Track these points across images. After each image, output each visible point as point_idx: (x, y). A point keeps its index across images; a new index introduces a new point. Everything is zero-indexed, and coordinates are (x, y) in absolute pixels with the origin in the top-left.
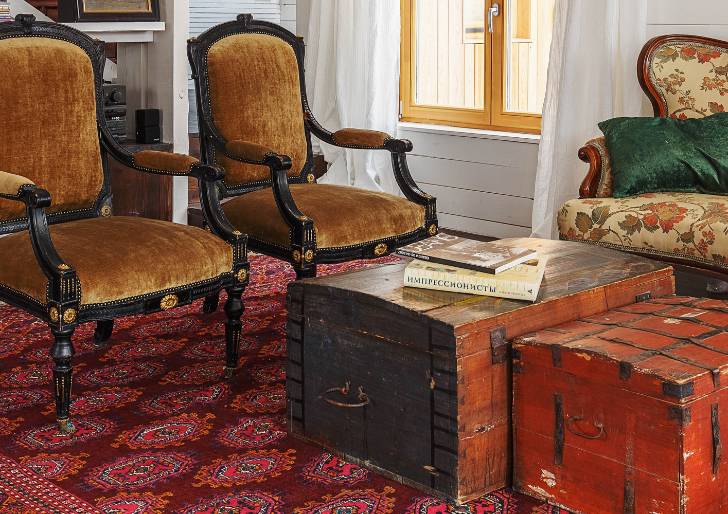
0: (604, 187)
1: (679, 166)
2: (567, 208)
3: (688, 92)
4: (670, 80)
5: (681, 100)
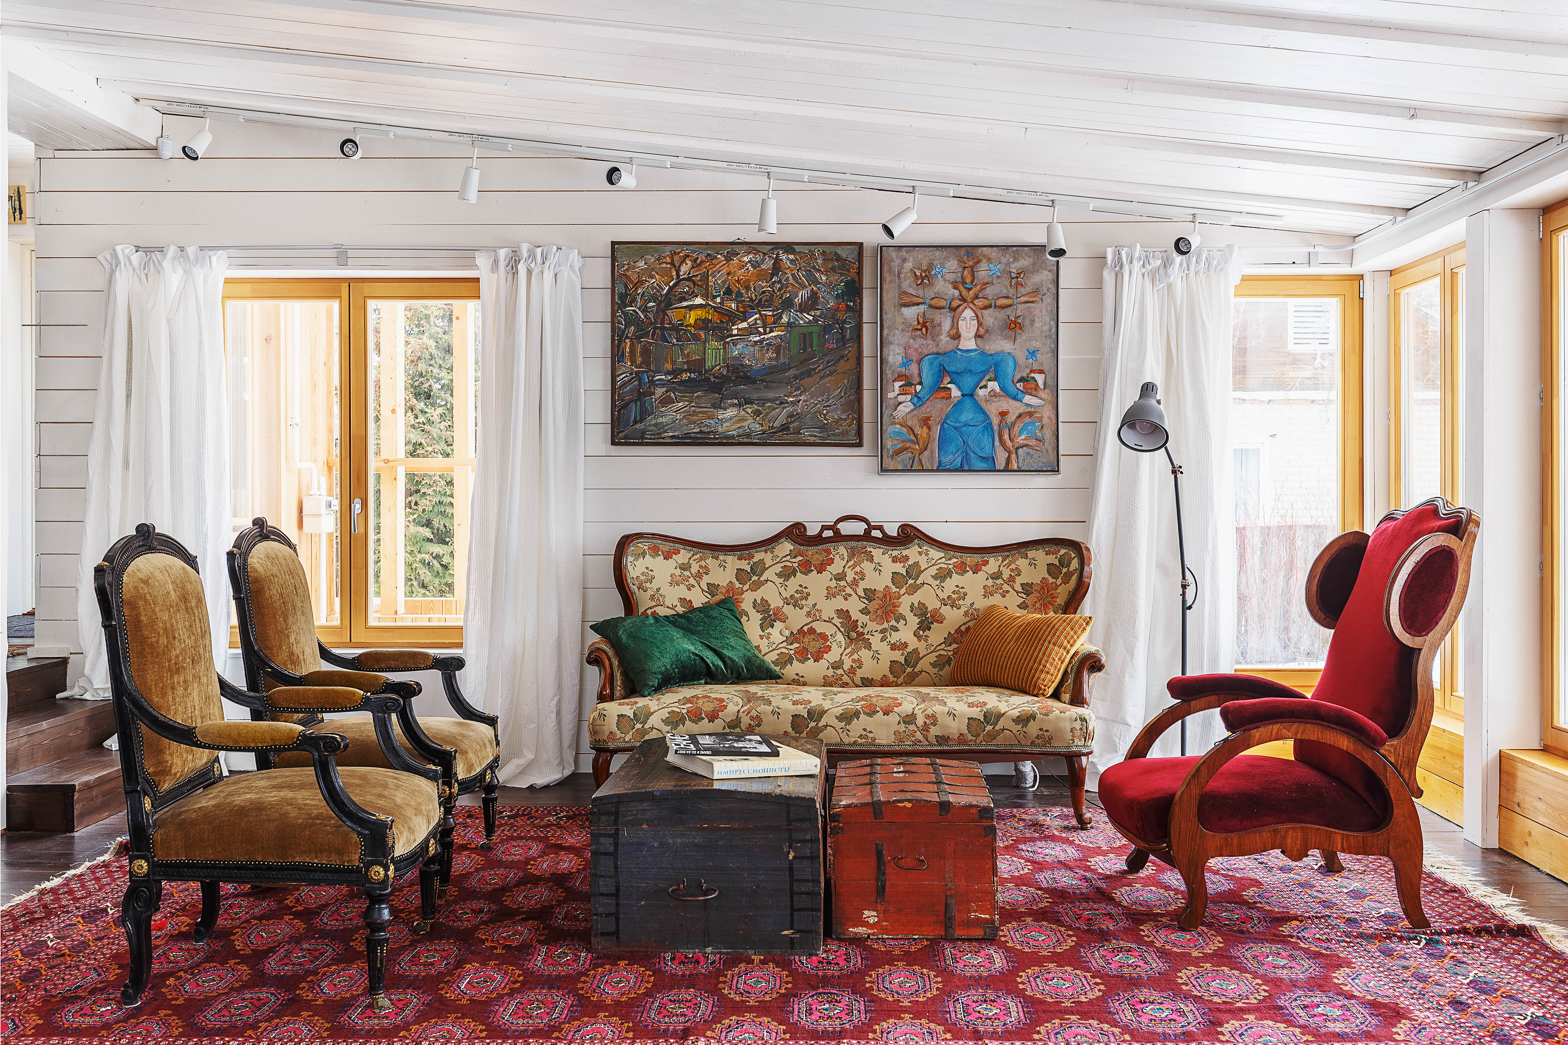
0: (619, 688)
1: (694, 660)
2: (604, 712)
3: (658, 590)
4: (642, 578)
5: (652, 597)
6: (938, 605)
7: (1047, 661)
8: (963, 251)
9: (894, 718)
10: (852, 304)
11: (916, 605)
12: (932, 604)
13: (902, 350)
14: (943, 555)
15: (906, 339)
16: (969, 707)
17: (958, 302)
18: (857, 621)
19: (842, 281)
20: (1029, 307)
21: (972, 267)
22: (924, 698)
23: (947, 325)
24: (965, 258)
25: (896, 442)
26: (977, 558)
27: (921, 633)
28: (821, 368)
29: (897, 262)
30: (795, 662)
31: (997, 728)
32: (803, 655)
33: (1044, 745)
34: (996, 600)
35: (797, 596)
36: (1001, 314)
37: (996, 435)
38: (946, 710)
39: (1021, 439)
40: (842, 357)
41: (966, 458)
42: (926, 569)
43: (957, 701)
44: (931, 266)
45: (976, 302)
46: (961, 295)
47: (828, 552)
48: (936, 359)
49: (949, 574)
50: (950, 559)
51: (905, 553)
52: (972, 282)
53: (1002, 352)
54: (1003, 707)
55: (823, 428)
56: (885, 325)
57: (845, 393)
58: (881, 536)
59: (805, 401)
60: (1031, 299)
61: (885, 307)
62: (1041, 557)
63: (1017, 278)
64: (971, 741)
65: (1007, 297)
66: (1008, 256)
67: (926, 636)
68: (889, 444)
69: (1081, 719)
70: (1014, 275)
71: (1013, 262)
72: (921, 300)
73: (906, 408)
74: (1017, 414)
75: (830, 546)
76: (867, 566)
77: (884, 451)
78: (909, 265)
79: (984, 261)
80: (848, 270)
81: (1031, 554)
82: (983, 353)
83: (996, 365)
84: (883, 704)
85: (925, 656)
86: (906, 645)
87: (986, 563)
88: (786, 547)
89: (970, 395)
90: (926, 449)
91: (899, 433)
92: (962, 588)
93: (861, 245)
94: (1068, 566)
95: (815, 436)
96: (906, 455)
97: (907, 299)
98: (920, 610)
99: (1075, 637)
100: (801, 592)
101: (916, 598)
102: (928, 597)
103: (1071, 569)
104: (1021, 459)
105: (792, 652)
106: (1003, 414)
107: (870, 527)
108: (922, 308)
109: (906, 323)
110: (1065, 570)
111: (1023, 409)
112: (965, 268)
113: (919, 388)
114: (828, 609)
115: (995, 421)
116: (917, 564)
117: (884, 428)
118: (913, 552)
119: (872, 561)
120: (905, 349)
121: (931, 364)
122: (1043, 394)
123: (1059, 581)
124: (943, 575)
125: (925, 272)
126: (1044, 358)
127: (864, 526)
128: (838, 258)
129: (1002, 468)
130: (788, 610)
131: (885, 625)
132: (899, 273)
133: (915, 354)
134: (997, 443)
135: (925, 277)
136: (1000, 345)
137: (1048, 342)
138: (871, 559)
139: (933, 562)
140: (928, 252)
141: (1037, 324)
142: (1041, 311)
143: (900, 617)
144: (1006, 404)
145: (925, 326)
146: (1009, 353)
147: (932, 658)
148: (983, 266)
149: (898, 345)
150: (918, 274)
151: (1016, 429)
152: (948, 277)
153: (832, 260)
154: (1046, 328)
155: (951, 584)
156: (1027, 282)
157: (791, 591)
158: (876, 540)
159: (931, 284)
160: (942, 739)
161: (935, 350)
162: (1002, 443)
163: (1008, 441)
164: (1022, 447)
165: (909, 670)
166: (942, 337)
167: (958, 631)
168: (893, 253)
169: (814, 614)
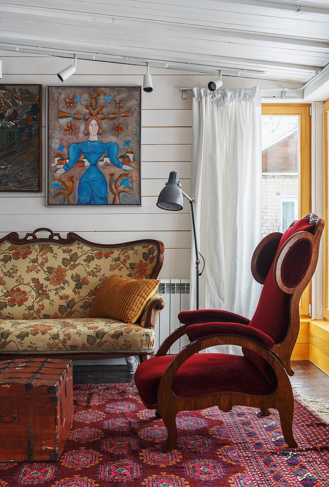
6: (86, 275)
7: (133, 304)
8: (91, 90)
9: (47, 336)
10: (35, 117)
11: (74, 275)
12: (83, 275)
13: (59, 141)
14: (90, 249)
15: (61, 135)
16: (88, 329)
17: (89, 116)
18: (43, 284)
19: (30, 105)
20: (126, 119)
21: (96, 98)
22: (66, 325)
23: (82, 128)
24: (92, 93)
25: (56, 190)
26: (108, 250)
27: (77, 290)
28: (19, 150)
29: (57, 95)
30: (8, 307)
31: (102, 341)
32: (12, 303)
33: (127, 349)
34: (116, 272)
35: (11, 271)
36: (111, 123)
37: (108, 186)
38: (76, 331)
39: (121, 188)
40: (30, 145)
41: (92, 198)
42: (80, 256)
43: (83, 326)
44: (74, 97)
45: (98, 116)
46: (90, 112)
47: (29, 248)
48: (77, 146)
49: (93, 259)
50: (94, 251)
51: (70, 248)
52: (96, 105)
53: (111, 142)
54: (106, 329)
55: (20, 182)
56: (50, 128)
57: (32, 164)
58: (58, 239)
59: (10, 168)
60: (127, 115)
61: (50, 119)
62: (140, 249)
63: (119, 103)
64: (89, 348)
65: (114, 114)
66: (114, 92)
67: (79, 292)
68: (52, 191)
69: (146, 335)
70: (117, 102)
71: (117, 95)
72: (69, 115)
73: (61, 171)
74: (119, 175)
75: (31, 245)
76: (49, 255)
77: (50, 194)
78: (63, 96)
79: (102, 95)
80: (34, 99)
81: (136, 248)
82: (101, 143)
83: (108, 149)
84: (42, 329)
85: (78, 302)
86: (68, 297)
87: (112, 253)
88: (8, 245)
89: (94, 165)
90: (71, 193)
91: (57, 185)
92: (99, 266)
93: (40, 86)
94: (153, 254)
95: (16, 186)
96: (61, 197)
97: (61, 114)
98: (76, 278)
99: (149, 291)
100: (13, 269)
101: (74, 272)
102: (81, 270)
103: (154, 256)
104: (121, 198)
105: (7, 301)
106: (112, 175)
107: (53, 235)
108: (70, 119)
109: (61, 127)
110: (151, 256)
111: (122, 172)
112: (92, 98)
113: (68, 161)
114: (28, 277)
115: (108, 178)
116: (76, 254)
117: (49, 182)
118: (74, 248)
119: (52, 252)
120: (60, 140)
121: (74, 148)
122: (133, 165)
123: (148, 262)
124: (89, 259)
125: (71, 100)
126: (133, 145)
127: (49, 233)
128: (28, 92)
129: (111, 203)
130: (6, 279)
131: (58, 286)
132: (58, 100)
133: (66, 143)
134: (109, 190)
135: (71, 103)
136: (111, 139)
137: (135, 137)
138: (52, 251)
139: (85, 252)
140: (73, 90)
141: (130, 128)
142: (131, 121)
143: (66, 282)
144: (114, 170)
145: (71, 129)
146: (115, 143)
147: (81, 303)
148: (102, 97)
149: (57, 138)
150: (68, 101)
151: (119, 183)
152: (83, 103)
153: (25, 93)
154: (134, 130)
155: (93, 264)
156: (124, 105)
157: (8, 269)
158: (55, 241)
159: (74, 107)
160: (73, 347)
161: (76, 141)
162: (111, 190)
163: (114, 189)
164: (122, 192)
165: (69, 310)
166: (80, 134)
167: (96, 289)
168: (55, 90)
169: (20, 281)
